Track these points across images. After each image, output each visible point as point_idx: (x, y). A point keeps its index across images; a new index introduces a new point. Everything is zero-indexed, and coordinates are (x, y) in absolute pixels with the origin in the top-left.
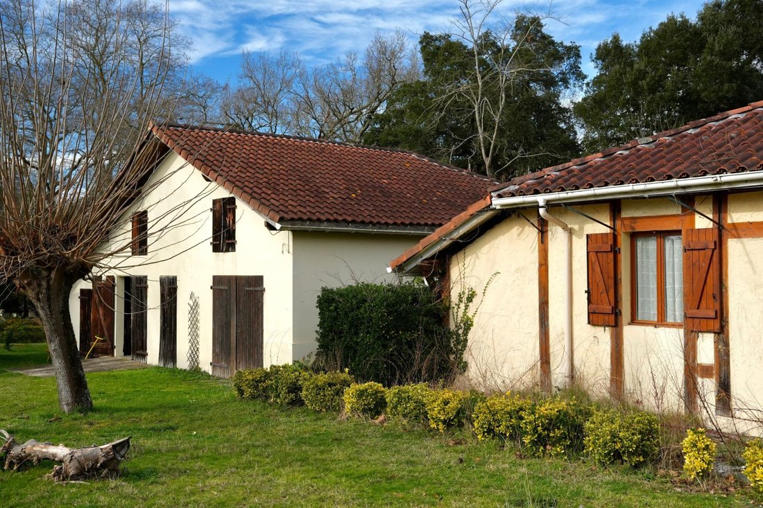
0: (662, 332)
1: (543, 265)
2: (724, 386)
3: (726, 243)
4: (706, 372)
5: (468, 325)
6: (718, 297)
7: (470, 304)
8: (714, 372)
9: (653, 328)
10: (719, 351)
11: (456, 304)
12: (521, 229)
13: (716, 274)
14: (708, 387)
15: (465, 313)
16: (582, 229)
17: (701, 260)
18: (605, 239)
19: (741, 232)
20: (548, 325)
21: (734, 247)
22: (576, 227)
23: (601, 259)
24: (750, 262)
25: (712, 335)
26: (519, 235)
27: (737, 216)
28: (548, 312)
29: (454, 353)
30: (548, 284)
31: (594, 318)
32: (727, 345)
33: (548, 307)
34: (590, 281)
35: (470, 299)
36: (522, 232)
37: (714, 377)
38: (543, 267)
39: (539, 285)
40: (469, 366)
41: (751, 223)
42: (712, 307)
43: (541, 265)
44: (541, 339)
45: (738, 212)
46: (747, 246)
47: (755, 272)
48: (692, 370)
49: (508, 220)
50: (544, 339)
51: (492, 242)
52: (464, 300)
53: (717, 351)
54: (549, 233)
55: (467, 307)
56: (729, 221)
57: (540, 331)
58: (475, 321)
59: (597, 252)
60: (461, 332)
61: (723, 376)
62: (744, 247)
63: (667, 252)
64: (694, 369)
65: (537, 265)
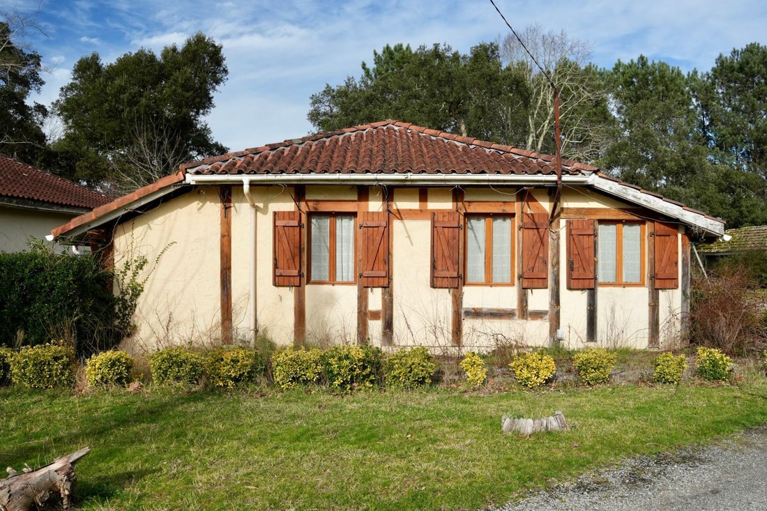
0: (338, 289)
1: (225, 236)
2: (388, 326)
3: (392, 223)
4: (375, 315)
5: (137, 291)
6: (387, 262)
7: (140, 272)
8: (381, 315)
9: (331, 286)
10: (385, 300)
11: (121, 272)
12: (201, 204)
13: (386, 245)
14: (375, 327)
15: (133, 280)
16: (266, 207)
17: (375, 235)
18: (292, 216)
19: (403, 217)
20: (230, 287)
21: (397, 225)
22: (261, 205)
23: (287, 232)
24: (409, 237)
25: (381, 289)
26: (199, 209)
27: (401, 204)
28: (230, 276)
29: (119, 318)
30: (230, 253)
31: (279, 280)
32: (391, 295)
33: (230, 272)
34: (277, 250)
35: (141, 267)
36: (202, 206)
37: (381, 319)
38: (226, 238)
39: (221, 253)
40: (138, 329)
41: (410, 210)
42: (382, 268)
43: (223, 236)
44: (222, 300)
45: (401, 201)
46: (406, 225)
47: (412, 244)
48: (364, 315)
49: (187, 195)
50: (226, 300)
51: (168, 214)
52: (133, 267)
53: (384, 300)
54: (233, 209)
55: (135, 274)
56: (395, 208)
57: (222, 293)
58: (146, 287)
59: (284, 226)
60: (127, 297)
61: (387, 317)
62: (405, 226)
63: (338, 228)
64: (365, 314)
65: (219, 236)
